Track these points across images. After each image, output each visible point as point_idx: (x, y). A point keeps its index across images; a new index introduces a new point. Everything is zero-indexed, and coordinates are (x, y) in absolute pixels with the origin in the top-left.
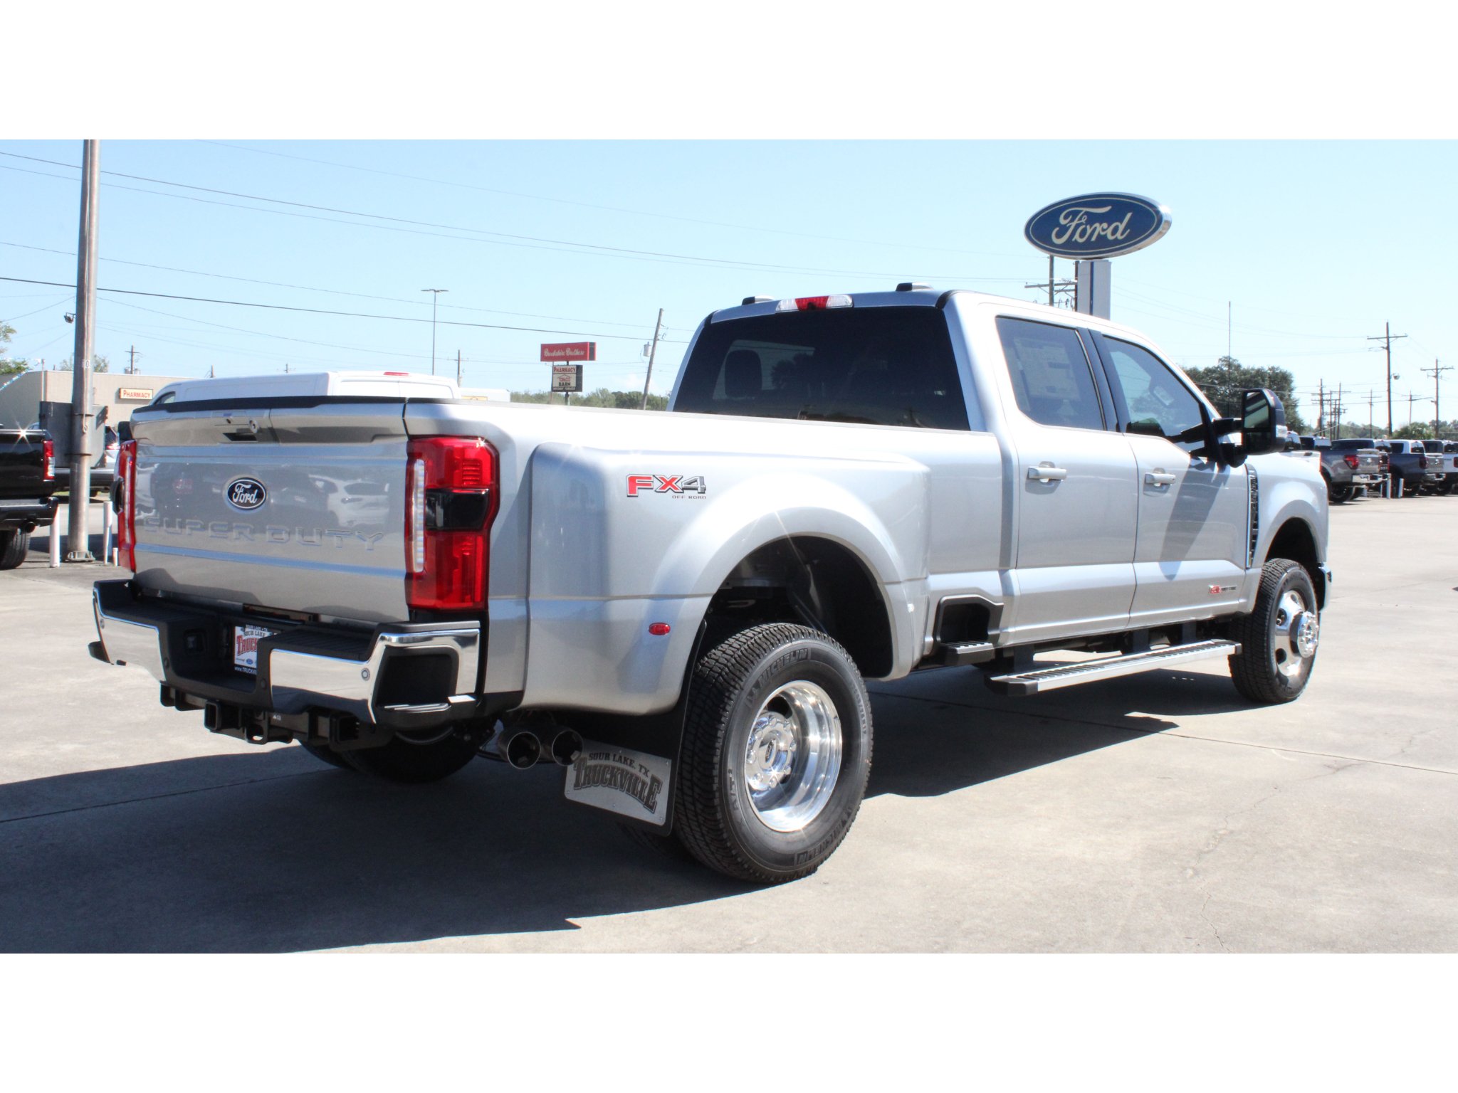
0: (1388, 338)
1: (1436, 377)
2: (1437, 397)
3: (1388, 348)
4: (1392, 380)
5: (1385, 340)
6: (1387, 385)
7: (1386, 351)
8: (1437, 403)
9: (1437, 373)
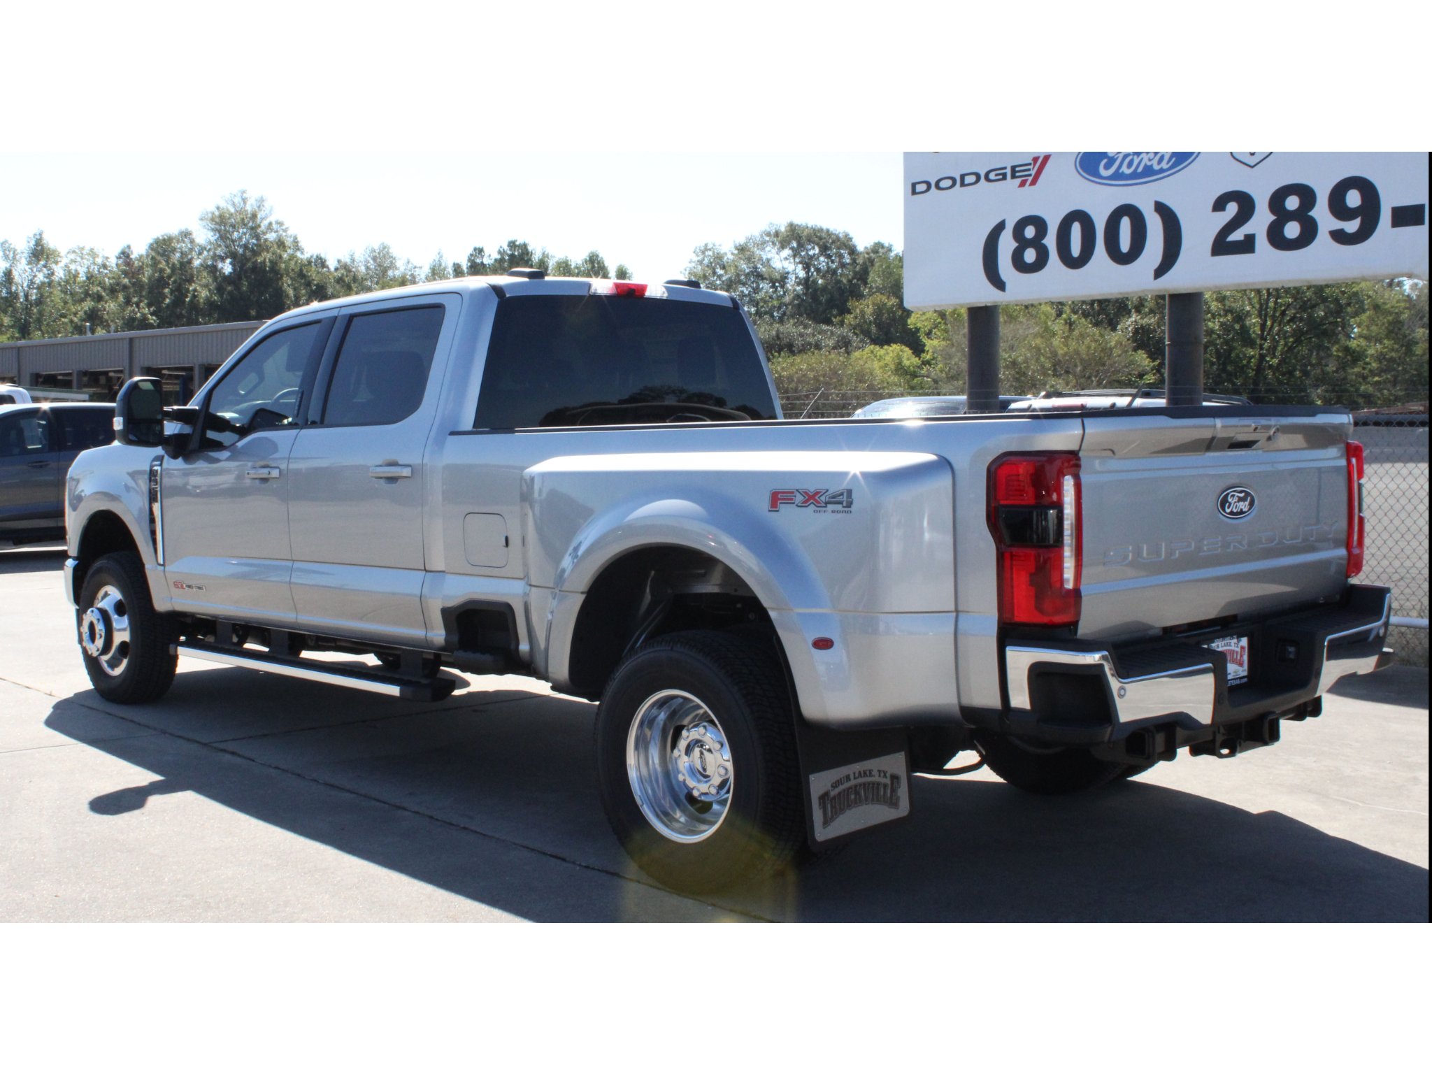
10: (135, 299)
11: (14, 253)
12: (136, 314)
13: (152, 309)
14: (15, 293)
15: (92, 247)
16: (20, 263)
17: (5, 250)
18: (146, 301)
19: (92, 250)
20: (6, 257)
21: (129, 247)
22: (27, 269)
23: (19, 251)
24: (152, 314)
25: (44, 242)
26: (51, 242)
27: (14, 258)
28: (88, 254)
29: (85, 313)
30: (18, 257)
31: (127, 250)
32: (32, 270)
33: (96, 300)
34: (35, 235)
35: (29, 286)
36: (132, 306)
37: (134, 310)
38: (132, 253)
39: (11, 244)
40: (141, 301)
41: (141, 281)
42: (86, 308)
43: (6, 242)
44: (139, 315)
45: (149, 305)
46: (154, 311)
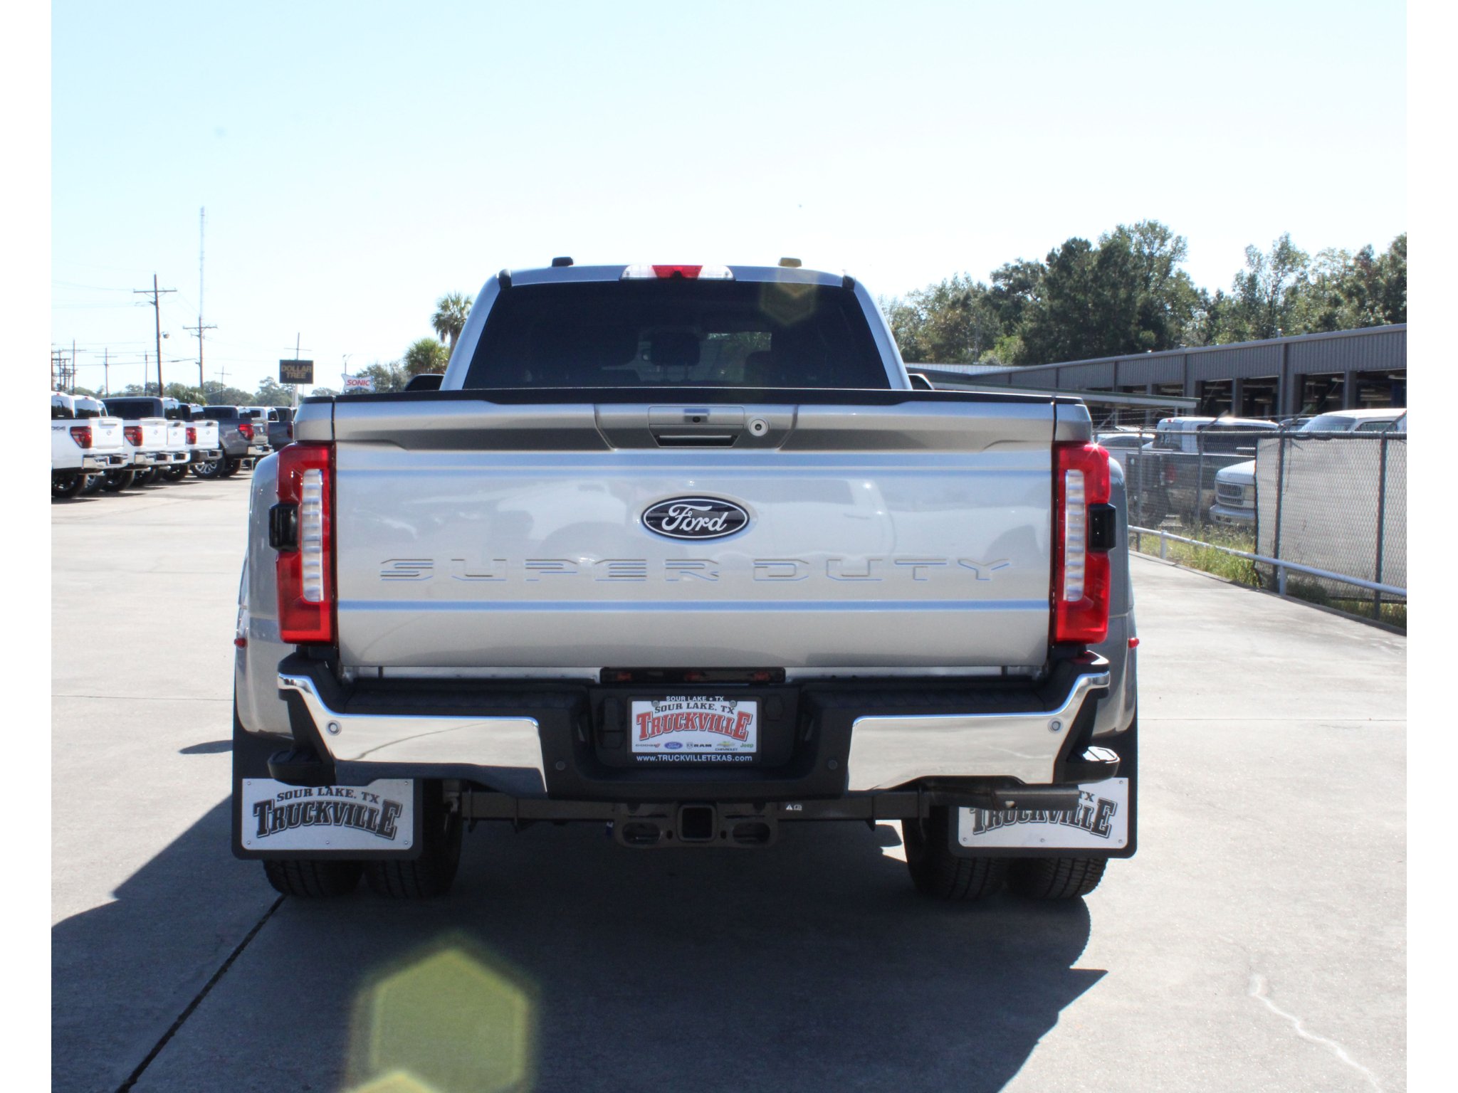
0: (156, 292)
1: (200, 336)
2: (201, 358)
3: (156, 303)
4: (162, 338)
5: (153, 294)
6: (156, 344)
7: (154, 307)
8: (200, 364)
9: (200, 332)
10: (1369, 303)
11: (1259, 257)
12: (1369, 318)
13: (1387, 313)
14: (1258, 299)
15: (1343, 249)
16: (1265, 268)
17: (1250, 255)
18: (1381, 305)
19: (1343, 252)
20: (1250, 262)
21: (1370, 247)
22: (1272, 274)
23: (1264, 255)
24: (1387, 319)
25: (1291, 245)
26: (1298, 245)
27: (1259, 260)
28: (1339, 256)
29: (1321, 318)
30: (1263, 262)
31: (1367, 250)
32: (1277, 276)
33: (1333, 304)
34: (1281, 238)
35: (1274, 292)
36: (1366, 310)
37: (1367, 314)
38: (1373, 253)
39: (1256, 249)
40: (1376, 305)
41: (1378, 283)
42: (1322, 314)
43: (1251, 246)
44: (1372, 319)
45: (1384, 309)
46: (1389, 315)
